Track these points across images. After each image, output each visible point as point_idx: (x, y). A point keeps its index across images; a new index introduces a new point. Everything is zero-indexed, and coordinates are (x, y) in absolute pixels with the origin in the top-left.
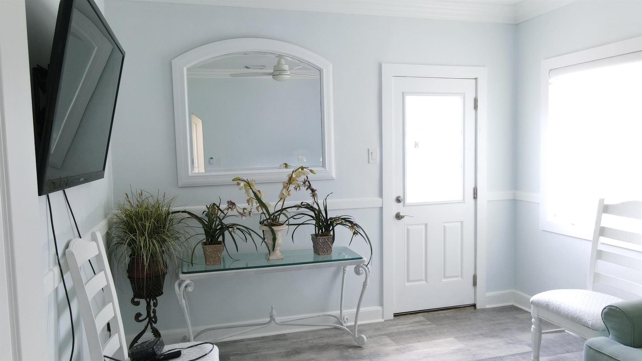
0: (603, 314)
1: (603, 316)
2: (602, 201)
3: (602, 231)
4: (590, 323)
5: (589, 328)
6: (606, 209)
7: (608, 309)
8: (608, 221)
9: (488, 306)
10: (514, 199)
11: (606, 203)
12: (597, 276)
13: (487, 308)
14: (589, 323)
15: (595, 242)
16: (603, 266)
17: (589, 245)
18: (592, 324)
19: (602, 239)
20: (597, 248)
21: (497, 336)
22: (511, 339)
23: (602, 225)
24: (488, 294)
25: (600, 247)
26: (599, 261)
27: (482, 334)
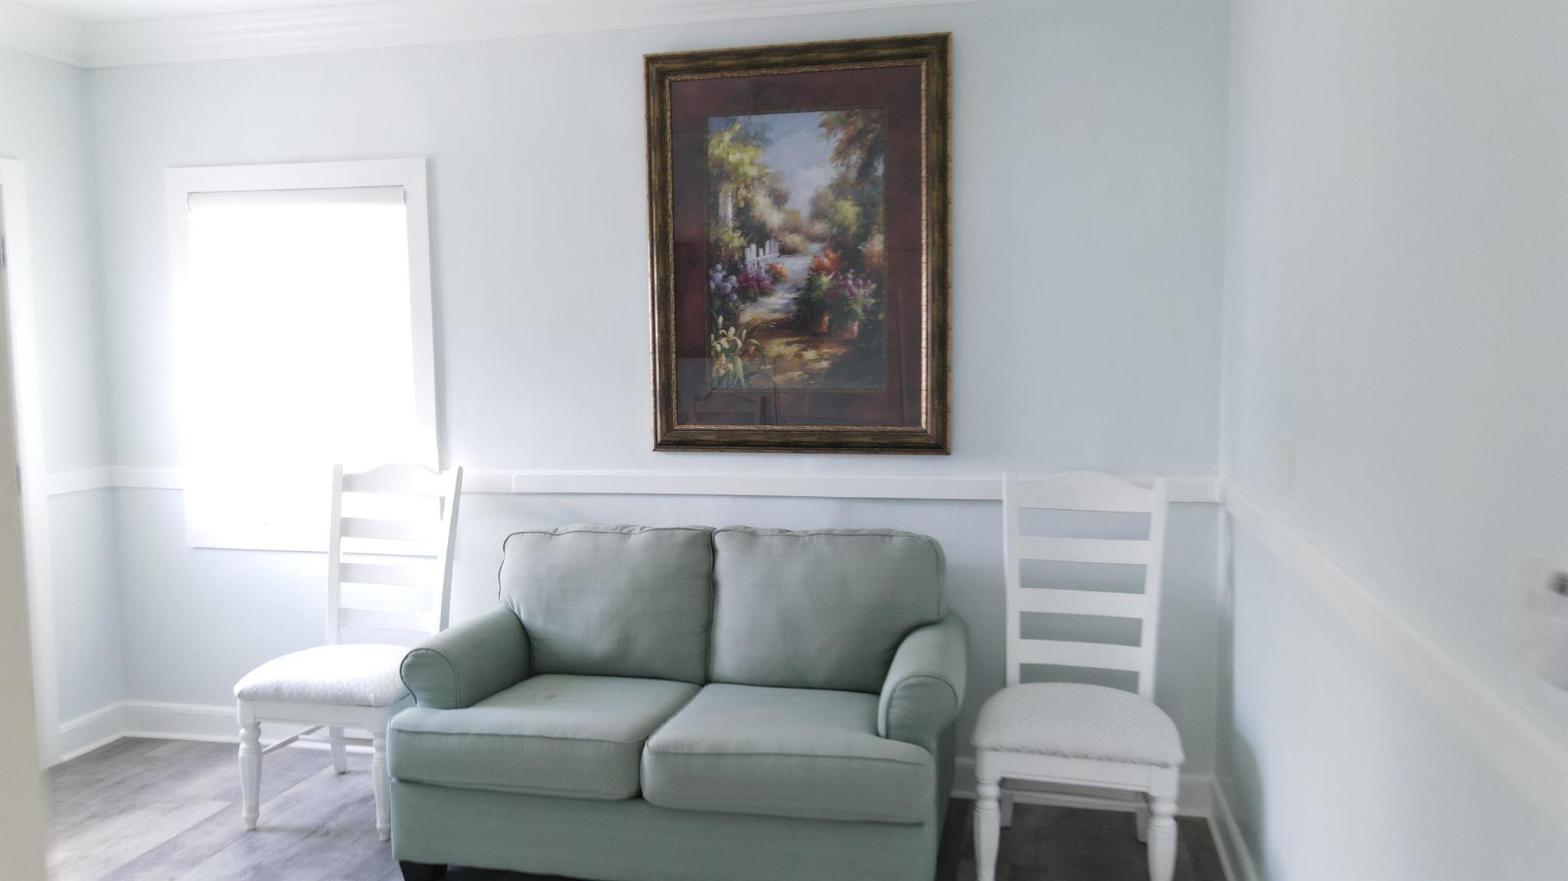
0: (403, 669)
1: (403, 673)
2: (338, 469)
3: (345, 527)
4: (372, 696)
5: (370, 706)
6: (347, 483)
7: (413, 656)
8: (354, 505)
9: (66, 757)
10: (108, 488)
11: (346, 471)
12: (343, 616)
13: (66, 763)
14: (369, 698)
15: (334, 550)
16: (352, 593)
17: (325, 560)
18: (375, 696)
19: (347, 543)
20: (339, 560)
21: (133, 807)
22: (168, 802)
23: (344, 514)
24: (66, 726)
25: (344, 559)
26: (344, 585)
27: (94, 816)
